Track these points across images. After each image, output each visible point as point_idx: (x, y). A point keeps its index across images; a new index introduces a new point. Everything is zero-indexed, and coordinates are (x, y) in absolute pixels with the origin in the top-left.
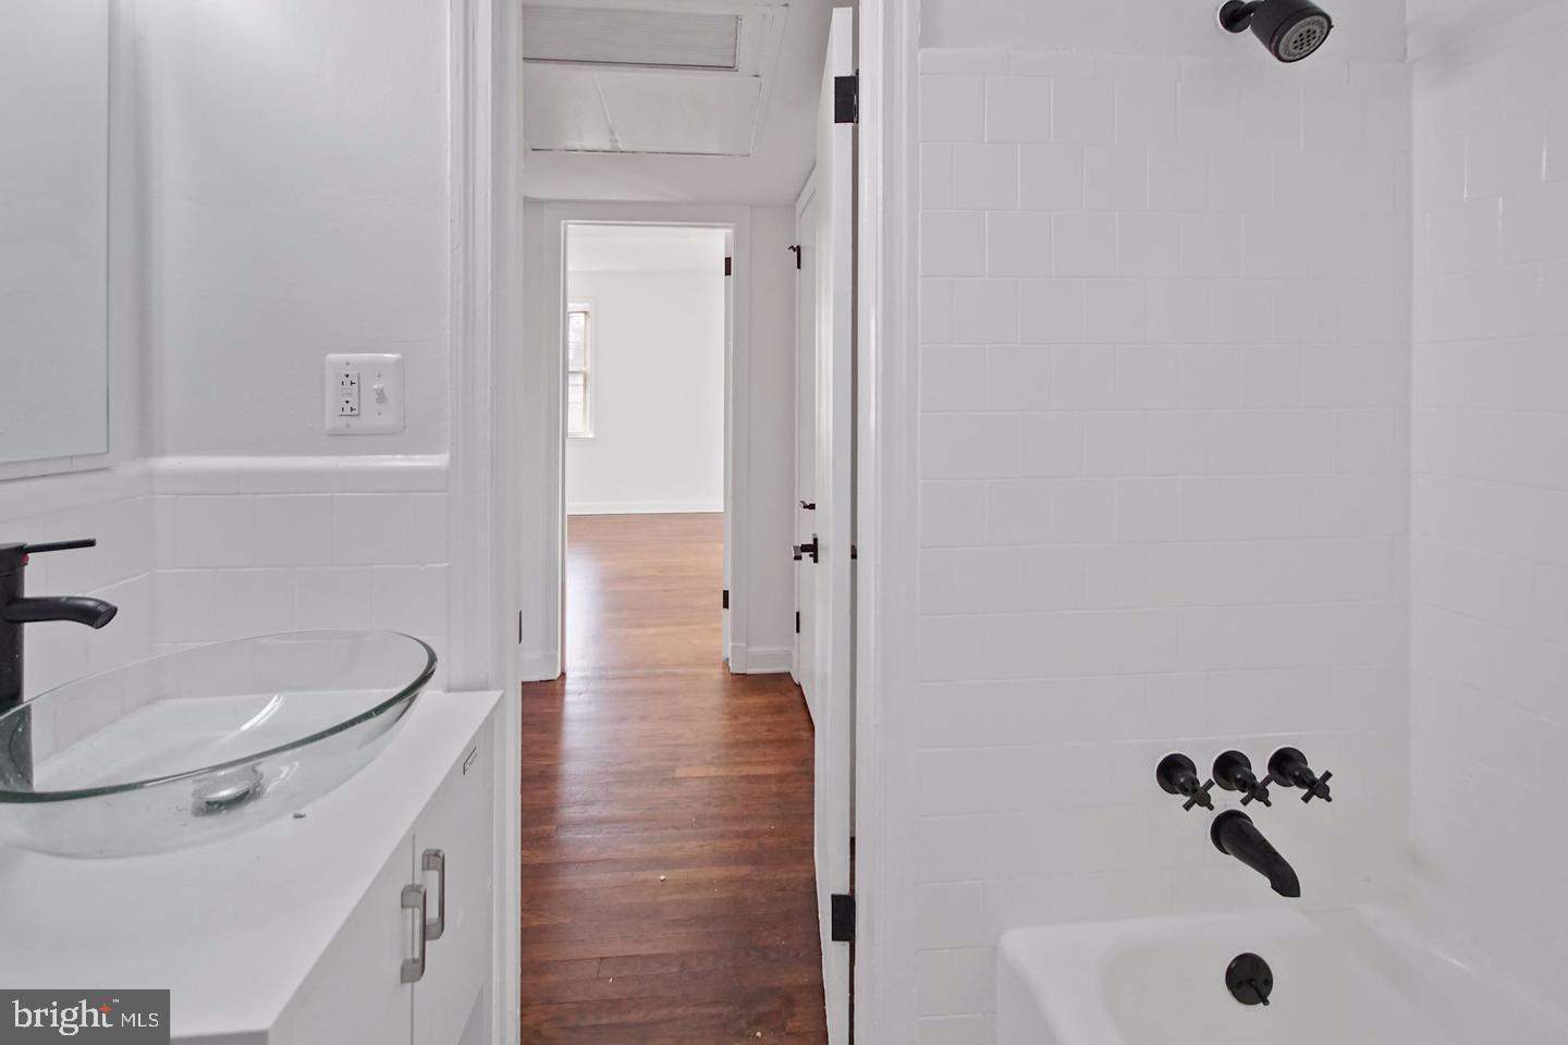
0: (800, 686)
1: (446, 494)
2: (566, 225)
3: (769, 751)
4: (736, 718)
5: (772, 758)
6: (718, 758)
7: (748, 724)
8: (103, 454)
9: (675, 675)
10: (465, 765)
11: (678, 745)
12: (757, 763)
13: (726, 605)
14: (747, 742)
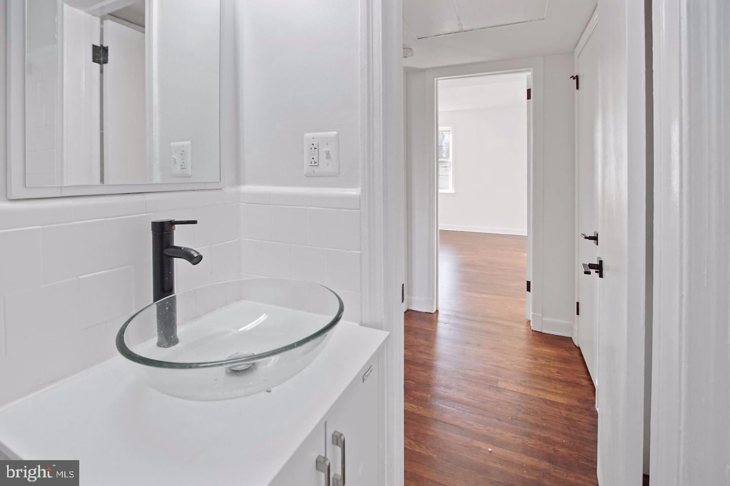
0: (579, 348)
1: (359, 211)
2: (437, 81)
3: (559, 387)
4: (536, 359)
5: (561, 392)
6: (525, 382)
7: (544, 365)
8: (218, 182)
9: (497, 324)
10: (364, 376)
11: (498, 367)
12: (551, 393)
13: (529, 290)
14: (543, 376)
